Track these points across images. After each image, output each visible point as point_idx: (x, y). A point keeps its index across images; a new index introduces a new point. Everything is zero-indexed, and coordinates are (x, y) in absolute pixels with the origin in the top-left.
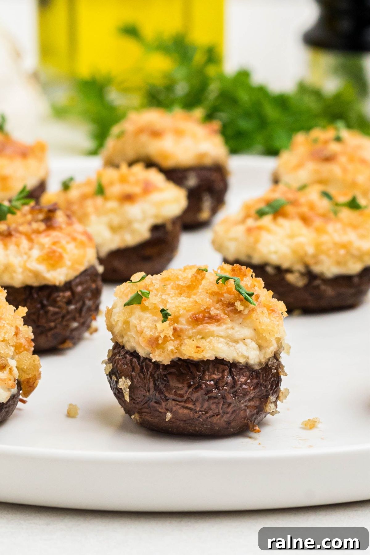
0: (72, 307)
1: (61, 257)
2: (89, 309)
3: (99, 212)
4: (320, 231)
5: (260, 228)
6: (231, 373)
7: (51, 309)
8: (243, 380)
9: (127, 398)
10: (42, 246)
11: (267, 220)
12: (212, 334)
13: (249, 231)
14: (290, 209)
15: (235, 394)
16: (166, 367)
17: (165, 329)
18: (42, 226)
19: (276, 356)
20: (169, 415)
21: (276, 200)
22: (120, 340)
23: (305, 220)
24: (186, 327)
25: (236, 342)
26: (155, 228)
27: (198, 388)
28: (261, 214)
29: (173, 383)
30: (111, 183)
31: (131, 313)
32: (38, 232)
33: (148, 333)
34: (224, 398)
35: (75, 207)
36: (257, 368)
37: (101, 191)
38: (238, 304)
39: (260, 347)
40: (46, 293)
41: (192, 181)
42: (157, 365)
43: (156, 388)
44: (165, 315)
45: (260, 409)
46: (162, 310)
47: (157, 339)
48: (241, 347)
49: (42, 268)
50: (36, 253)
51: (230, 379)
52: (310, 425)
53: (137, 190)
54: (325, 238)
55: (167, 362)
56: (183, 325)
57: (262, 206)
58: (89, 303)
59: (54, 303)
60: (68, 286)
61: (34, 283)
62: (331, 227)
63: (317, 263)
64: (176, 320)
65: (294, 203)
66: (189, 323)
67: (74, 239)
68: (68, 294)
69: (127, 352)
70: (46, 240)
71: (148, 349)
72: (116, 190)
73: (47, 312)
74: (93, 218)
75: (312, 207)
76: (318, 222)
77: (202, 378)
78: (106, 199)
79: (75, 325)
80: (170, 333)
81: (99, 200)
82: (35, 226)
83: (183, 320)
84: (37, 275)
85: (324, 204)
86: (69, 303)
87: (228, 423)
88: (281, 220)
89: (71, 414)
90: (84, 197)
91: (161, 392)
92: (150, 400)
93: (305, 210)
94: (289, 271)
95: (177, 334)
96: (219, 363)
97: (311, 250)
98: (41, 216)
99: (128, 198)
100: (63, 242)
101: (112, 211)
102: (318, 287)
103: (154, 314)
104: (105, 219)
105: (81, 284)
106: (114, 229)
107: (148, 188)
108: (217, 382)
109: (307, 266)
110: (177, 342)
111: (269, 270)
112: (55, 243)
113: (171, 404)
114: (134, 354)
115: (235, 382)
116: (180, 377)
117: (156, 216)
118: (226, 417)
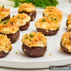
0: (16, 37)
1: (14, 30)
2: (18, 37)
3: (18, 21)
4: (51, 24)
5: (42, 24)
6: (40, 48)
7: (13, 37)
8: (42, 49)
9: (25, 52)
10: (11, 28)
11: (43, 22)
12: (37, 43)
13: (40, 24)
14: (46, 21)
15: (41, 51)
16: (31, 48)
17: (31, 42)
18: (11, 25)
19: (46, 45)
20: (31, 54)
21: (44, 19)
22: (24, 44)
23: (48, 22)
24: (34, 42)
25: (41, 44)
26: (26, 23)
27: (35, 51)
28: (42, 21)
29: (32, 50)
30: (20, 16)
31: (26, 40)
32: (11, 26)
33: (28, 43)
34: (39, 52)
35: (15, 20)
36: (44, 47)
37: (19, 17)
38: (41, 39)
39: (44, 44)
40: (12, 35)
41: (31, 14)
42: (30, 47)
43: (29, 50)
44: (31, 40)
45: (44, 53)
46: (30, 40)
47: (30, 44)
48: (41, 45)
49: (11, 31)
50: (11, 29)
51: (40, 49)
52: (50, 55)
53: (24, 17)
54: (51, 25)
55: (31, 47)
56: (33, 42)
57: (42, 20)
58: (18, 36)
59: (13, 36)
60: (15, 34)
61: (10, 33)
62: (52, 23)
63: (50, 29)
64: (32, 41)
65: (47, 20)
66: (34, 41)
67: (16, 27)
68: (15, 35)
69: (25, 45)
70: (12, 27)
71: (28, 45)
72: (21, 17)
73: (12, 38)
74: (18, 22)
75: (49, 20)
76: (50, 23)
77: (36, 49)
78: (19, 19)
79: (16, 39)
80: (31, 43)
81: (18, 19)
82: (10, 25)
83: (33, 41)
84: (11, 32)
85: (51, 20)
86: (15, 36)
87: (40, 55)
88: (45, 22)
89: (17, 53)
90: (16, 18)
91: (30, 51)
92: (28, 52)
93: (48, 21)
94: (46, 30)
95: (33, 43)
96: (38, 47)
97: (49, 27)
98: (11, 24)
99: (23, 19)
100: (14, 27)
101: (20, 20)
102: (50, 32)
103: (29, 40)
104: (19, 22)
105: (17, 33)
106: (21, 23)
107: (25, 17)
108: (38, 50)
109: (49, 29)
110: (32, 44)
111: (43, 30)
112: (13, 28)
113: (32, 53)
114: (26, 46)
115: (41, 49)
116: (33, 49)
117: (27, 21)
118: (39, 54)
